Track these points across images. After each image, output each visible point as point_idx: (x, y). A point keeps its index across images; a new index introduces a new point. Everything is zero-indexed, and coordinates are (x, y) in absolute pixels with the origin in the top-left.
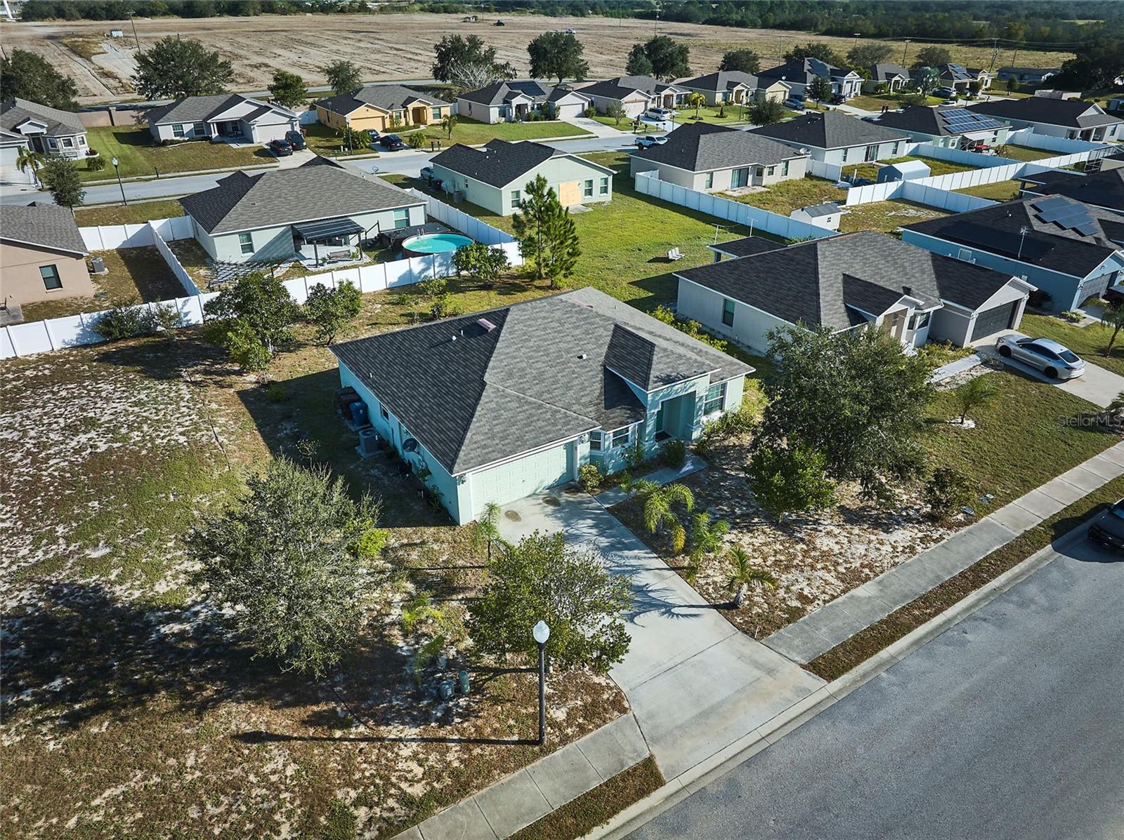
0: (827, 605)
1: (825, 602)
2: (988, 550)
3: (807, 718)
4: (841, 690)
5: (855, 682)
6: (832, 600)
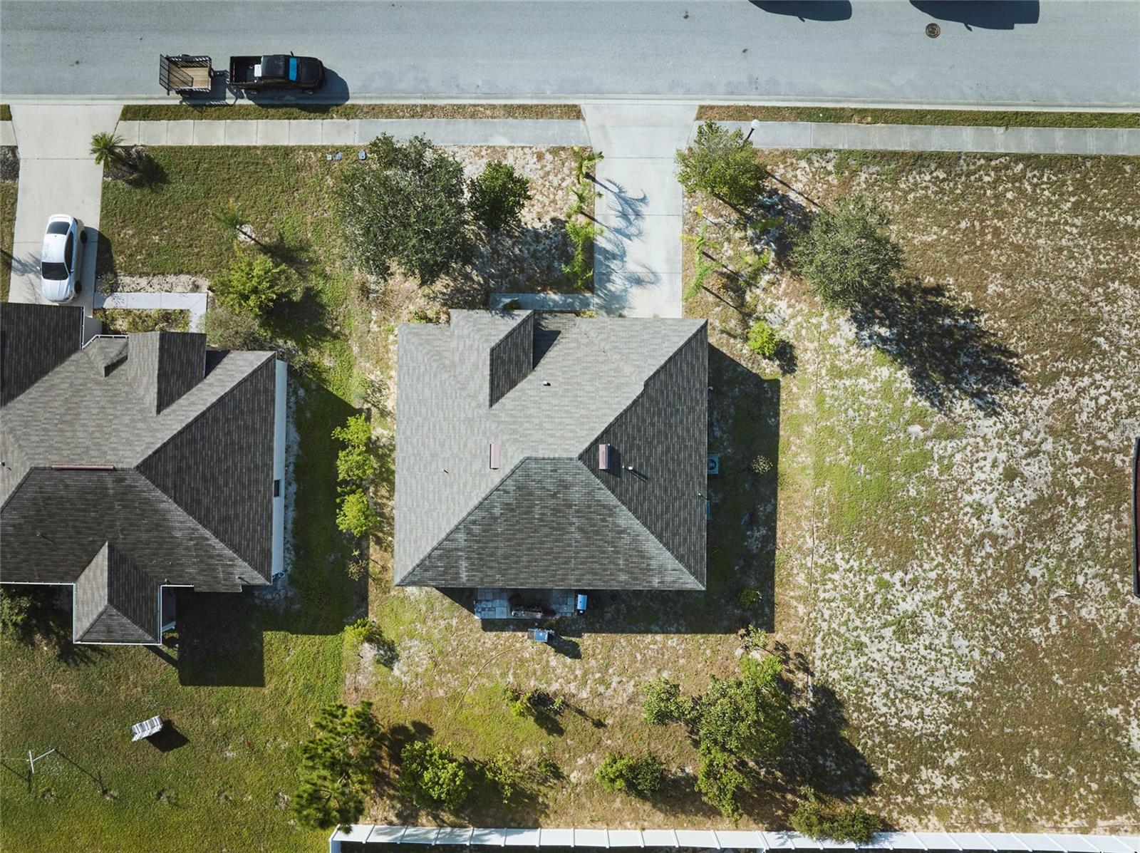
0: (531, 145)
1: (530, 148)
3: (609, 96)
4: (578, 98)
5: (566, 98)
6: (526, 147)
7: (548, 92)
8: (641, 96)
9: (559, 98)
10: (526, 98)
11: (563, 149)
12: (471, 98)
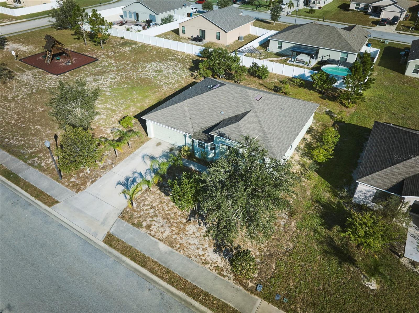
0: (148, 235)
1: (150, 234)
2: (225, 300)
3: (83, 237)
4: (100, 246)
5: (106, 250)
6: (152, 236)
7: (112, 259)
8: (69, 228)
9: (110, 253)
10: (127, 264)
11: (133, 224)
12: (160, 285)
